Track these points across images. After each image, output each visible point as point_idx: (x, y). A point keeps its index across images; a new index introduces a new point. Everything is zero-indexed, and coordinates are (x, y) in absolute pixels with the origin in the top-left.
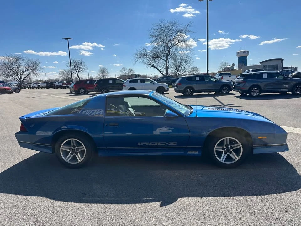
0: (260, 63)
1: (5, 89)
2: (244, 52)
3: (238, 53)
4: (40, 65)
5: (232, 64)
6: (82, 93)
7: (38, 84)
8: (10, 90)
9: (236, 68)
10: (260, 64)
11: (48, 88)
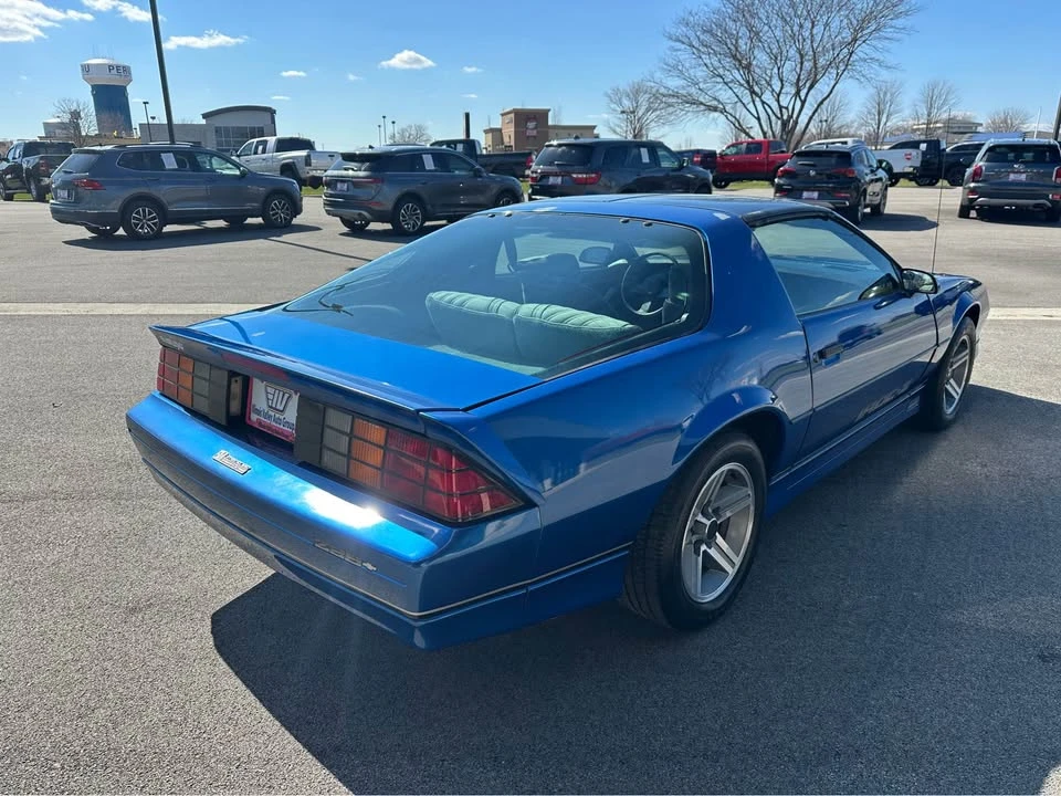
0: (205, 116)
2: (111, 67)
3: (86, 69)
5: (71, 113)
9: (89, 126)
10: (204, 122)
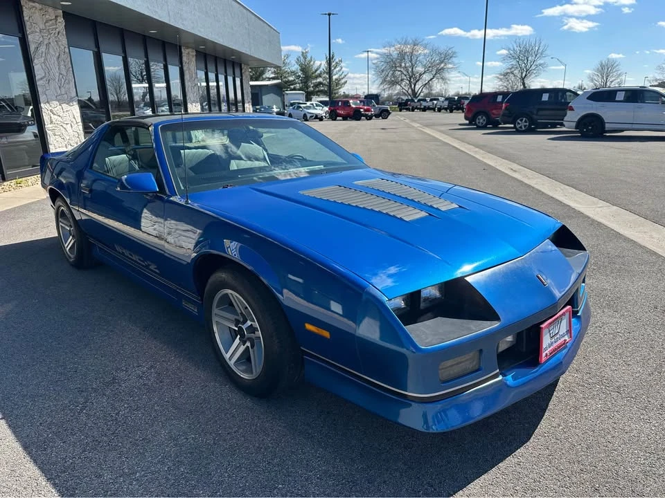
1: (362, 110)
4: (454, 59)
6: (480, 125)
7: (435, 102)
8: (370, 114)
11: (451, 112)
